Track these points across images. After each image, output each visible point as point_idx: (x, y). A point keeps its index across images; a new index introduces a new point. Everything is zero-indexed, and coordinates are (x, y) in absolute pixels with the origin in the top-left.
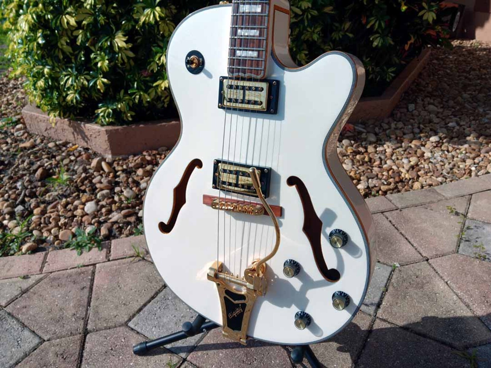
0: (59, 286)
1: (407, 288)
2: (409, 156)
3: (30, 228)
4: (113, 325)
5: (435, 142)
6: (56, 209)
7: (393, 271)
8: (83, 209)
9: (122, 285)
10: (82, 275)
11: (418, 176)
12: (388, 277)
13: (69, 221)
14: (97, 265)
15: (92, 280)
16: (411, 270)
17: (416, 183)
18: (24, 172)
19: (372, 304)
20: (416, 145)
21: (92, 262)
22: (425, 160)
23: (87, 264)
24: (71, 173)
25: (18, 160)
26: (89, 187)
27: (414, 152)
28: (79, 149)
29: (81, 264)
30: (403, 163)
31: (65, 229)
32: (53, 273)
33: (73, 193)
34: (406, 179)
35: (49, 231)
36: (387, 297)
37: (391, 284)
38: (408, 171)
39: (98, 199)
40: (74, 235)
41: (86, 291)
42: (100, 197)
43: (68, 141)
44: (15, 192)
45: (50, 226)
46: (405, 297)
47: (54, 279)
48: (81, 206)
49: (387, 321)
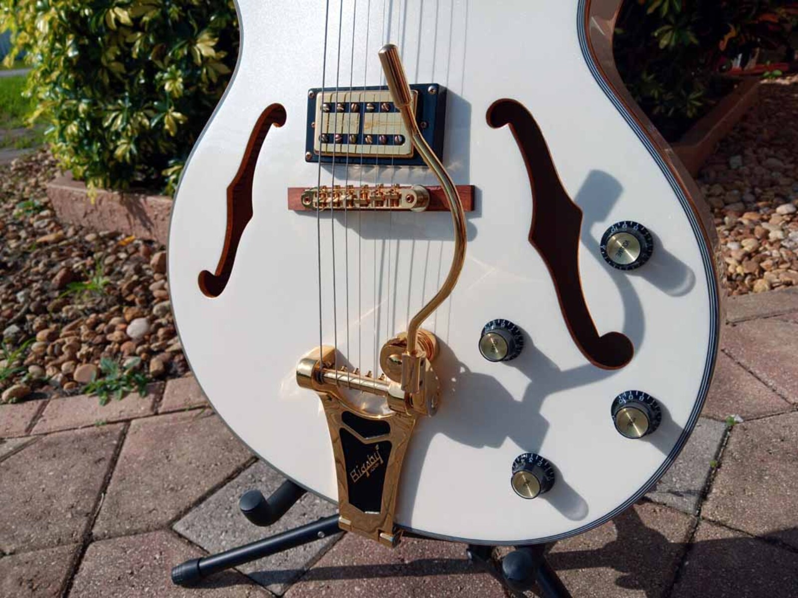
0: (54, 456)
1: (763, 461)
2: (739, 238)
3: (26, 362)
4: (144, 527)
5: (788, 214)
6: (77, 331)
7: (730, 429)
8: (124, 330)
9: (174, 456)
10: (103, 437)
11: (762, 271)
12: (719, 441)
13: (95, 351)
14: (133, 422)
15: (119, 447)
16: (768, 426)
17: (760, 281)
18: (35, 278)
19: (689, 492)
20: (750, 220)
21: (125, 416)
22: (771, 244)
23: (114, 420)
24: (116, 278)
25: (31, 262)
26: (141, 296)
27: (748, 231)
28: (136, 242)
29: (104, 420)
30: (729, 249)
31: (87, 363)
32: (48, 436)
33: (110, 306)
34: (738, 275)
35: (58, 367)
36: (721, 478)
37: (727, 454)
38: (740, 262)
39: (154, 316)
40: (101, 374)
41: (104, 466)
42: (157, 311)
43: (120, 231)
44: (12, 306)
45: (61, 358)
46: (760, 478)
47: (49, 445)
48: (122, 326)
49: (725, 525)
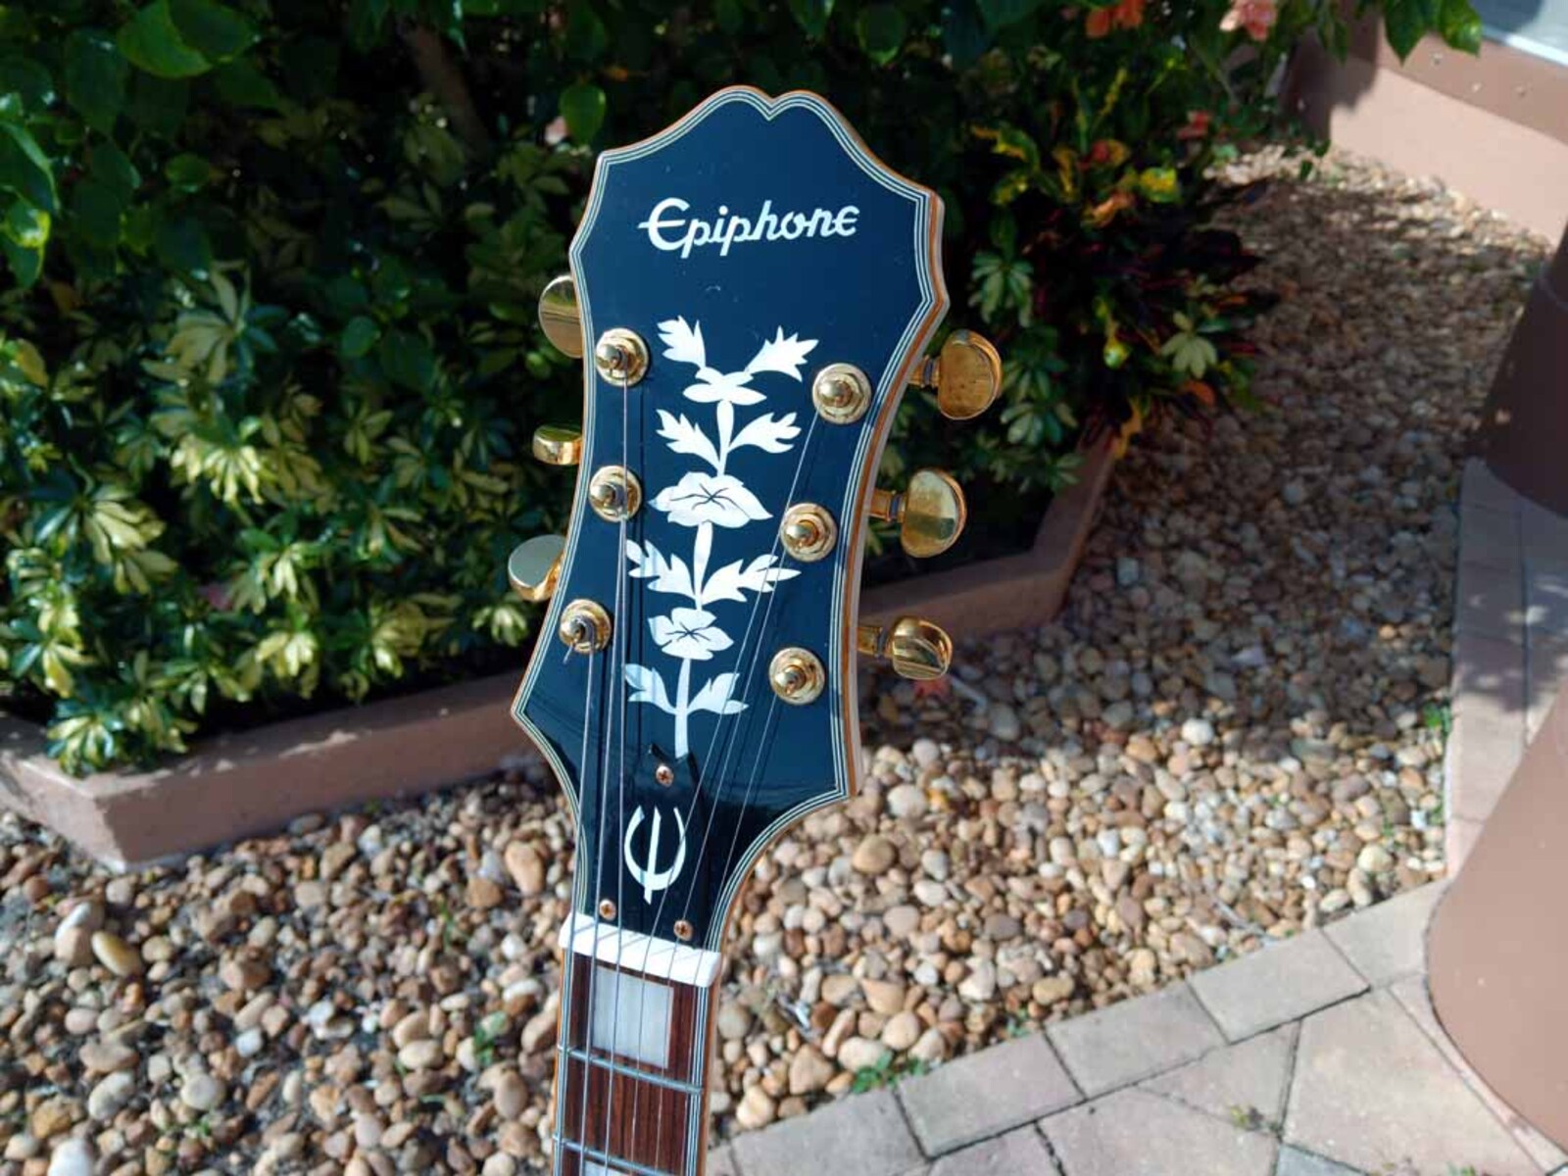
2: (1120, 816)
5: (1200, 748)
11: (1147, 922)
17: (1140, 953)
20: (1138, 763)
22: (1167, 839)
26: (57, 1056)
27: (1134, 800)
28: (5, 828)
30: (1101, 851)
34: (1110, 933)
38: (1115, 896)
39: (95, 1122)
42: (98, 1109)
48: (36, 1166)
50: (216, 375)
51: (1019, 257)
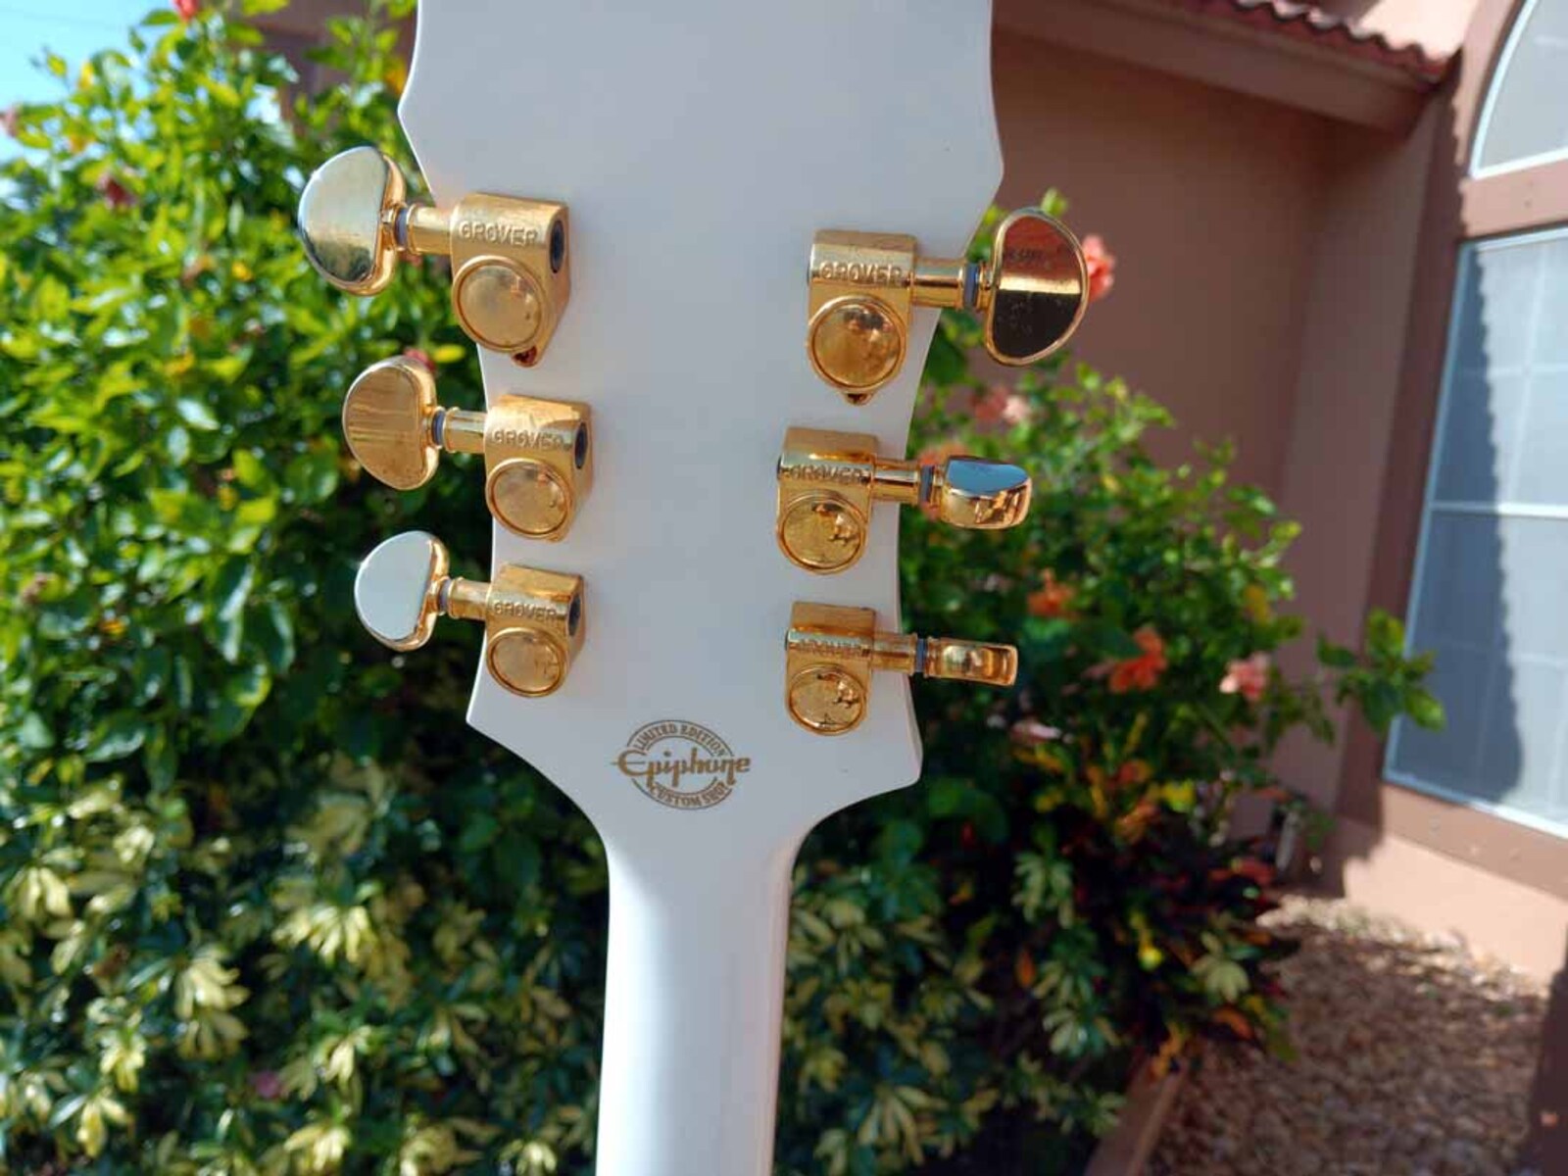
50: (350, 847)
51: (1058, 857)
